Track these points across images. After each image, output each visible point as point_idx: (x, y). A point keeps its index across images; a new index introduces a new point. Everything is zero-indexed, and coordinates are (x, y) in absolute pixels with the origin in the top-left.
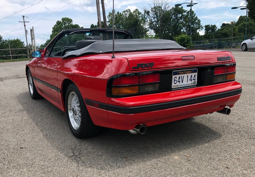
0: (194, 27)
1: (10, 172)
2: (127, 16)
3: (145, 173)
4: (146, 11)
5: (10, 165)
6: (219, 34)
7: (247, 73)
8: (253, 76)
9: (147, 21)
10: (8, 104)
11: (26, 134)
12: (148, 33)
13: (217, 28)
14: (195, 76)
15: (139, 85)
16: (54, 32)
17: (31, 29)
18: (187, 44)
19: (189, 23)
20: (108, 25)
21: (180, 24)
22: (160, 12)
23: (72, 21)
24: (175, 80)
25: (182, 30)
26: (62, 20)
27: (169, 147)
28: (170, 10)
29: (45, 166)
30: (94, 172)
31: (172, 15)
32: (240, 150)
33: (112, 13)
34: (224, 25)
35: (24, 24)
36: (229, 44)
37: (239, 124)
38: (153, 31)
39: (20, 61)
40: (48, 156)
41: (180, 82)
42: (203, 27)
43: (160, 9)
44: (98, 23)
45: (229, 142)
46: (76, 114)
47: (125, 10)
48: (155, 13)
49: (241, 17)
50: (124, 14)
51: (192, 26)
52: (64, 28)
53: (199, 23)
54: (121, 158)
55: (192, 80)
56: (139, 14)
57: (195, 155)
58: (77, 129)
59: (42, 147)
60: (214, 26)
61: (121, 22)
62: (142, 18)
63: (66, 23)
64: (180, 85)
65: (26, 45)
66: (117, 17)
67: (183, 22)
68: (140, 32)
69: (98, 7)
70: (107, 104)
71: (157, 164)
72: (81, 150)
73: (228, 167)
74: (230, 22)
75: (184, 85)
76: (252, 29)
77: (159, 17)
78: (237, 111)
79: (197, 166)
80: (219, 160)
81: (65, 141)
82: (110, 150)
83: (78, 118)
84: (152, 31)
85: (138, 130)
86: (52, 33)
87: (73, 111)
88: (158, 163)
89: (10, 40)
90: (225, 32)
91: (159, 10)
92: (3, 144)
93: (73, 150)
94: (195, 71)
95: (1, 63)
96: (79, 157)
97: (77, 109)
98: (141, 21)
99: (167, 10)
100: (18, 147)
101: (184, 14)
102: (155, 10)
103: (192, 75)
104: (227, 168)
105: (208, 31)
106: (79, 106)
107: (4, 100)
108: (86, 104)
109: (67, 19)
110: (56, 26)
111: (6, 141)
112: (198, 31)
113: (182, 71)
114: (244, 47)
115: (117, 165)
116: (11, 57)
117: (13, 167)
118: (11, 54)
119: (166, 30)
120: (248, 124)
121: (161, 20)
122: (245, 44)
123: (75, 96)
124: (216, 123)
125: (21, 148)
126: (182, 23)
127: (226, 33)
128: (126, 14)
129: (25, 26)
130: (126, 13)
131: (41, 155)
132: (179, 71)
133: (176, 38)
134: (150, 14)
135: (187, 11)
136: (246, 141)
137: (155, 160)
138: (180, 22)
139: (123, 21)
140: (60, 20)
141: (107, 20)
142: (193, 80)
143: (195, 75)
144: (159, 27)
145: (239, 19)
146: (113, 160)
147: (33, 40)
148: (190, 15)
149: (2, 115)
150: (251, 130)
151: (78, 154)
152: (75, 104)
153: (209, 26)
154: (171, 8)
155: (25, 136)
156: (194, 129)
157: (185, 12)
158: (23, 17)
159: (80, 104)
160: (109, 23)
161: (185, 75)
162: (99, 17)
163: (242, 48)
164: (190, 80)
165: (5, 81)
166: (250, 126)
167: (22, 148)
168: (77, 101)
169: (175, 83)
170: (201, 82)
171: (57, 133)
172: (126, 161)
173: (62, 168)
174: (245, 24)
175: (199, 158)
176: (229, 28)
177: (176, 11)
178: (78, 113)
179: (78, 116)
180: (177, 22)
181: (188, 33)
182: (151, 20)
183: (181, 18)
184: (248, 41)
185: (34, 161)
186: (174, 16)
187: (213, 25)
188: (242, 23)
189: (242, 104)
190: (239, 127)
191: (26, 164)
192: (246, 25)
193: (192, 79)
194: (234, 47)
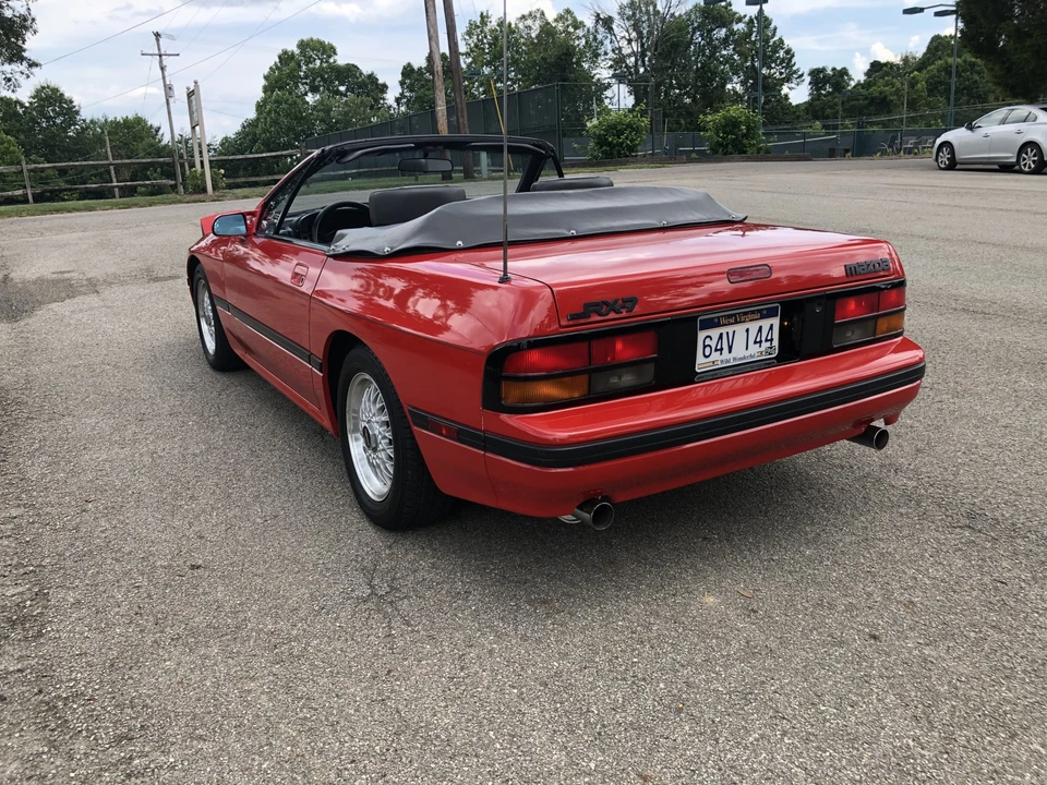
0: (770, 76)
1: (165, 661)
2: (533, 35)
3: (611, 660)
4: (602, 16)
5: (162, 632)
6: (858, 100)
7: (952, 264)
8: (973, 277)
9: (606, 54)
10: (129, 391)
11: (204, 511)
12: (606, 98)
13: (851, 79)
14: (771, 327)
15: (590, 372)
16: (269, 93)
17: (188, 89)
18: (745, 141)
19: (753, 60)
20: (464, 66)
21: (721, 62)
22: (649, 19)
23: (335, 54)
24: (705, 347)
25: (729, 86)
26: (298, 46)
27: (688, 561)
28: (688, 14)
29: (279, 635)
30: (444, 658)
31: (694, 33)
32: (917, 570)
33: (478, 24)
34: (876, 67)
35: (161, 62)
36: (895, 138)
37: (916, 471)
38: (627, 90)
39: (150, 205)
40: (287, 599)
41: (721, 349)
42: (802, 75)
43: (651, 8)
44: (430, 59)
45: (879, 540)
46: (375, 450)
47: (526, 13)
48: (634, 25)
49: (936, 39)
50: (521, 26)
51: (764, 72)
52: (306, 77)
53: (790, 60)
54: (529, 602)
55: (761, 342)
56: (576, 28)
57: (770, 590)
58: (379, 496)
59: (265, 562)
60: (844, 72)
61: (513, 57)
62: (587, 42)
63: (315, 60)
64: (722, 362)
65: (166, 139)
66: (496, 39)
67: (732, 55)
68: (580, 91)
69: (430, 10)
70: (484, 432)
71: (648, 627)
72: (396, 573)
73: (877, 633)
74: (899, 58)
75: (735, 359)
76: (976, 81)
77: (648, 38)
78: (911, 418)
79: (777, 632)
80: (850, 608)
81: (338, 541)
82: (491, 573)
83: (384, 463)
84: (624, 89)
85: (587, 515)
86: (263, 95)
87: (364, 436)
88: (652, 620)
89: (109, 120)
90: (881, 93)
91: (648, 12)
92: (130, 552)
93: (369, 573)
94: (770, 314)
95: (83, 213)
96: (391, 603)
97: (380, 431)
98: (582, 53)
99: (677, 14)
100: (181, 562)
101: (736, 27)
102: (634, 14)
103: (761, 327)
104: (875, 637)
105: (821, 88)
106: (387, 424)
107: (114, 376)
108: (411, 422)
109: (318, 45)
110: (277, 68)
111: (138, 539)
112: (785, 90)
113: (729, 316)
114: (945, 157)
115: (516, 630)
116: (116, 190)
117: (172, 639)
118: (114, 180)
119: (671, 86)
120: (946, 469)
121: (656, 49)
122: (946, 144)
123: (372, 387)
124: (843, 469)
125: (193, 567)
126: (728, 59)
127: (886, 96)
128: (529, 28)
129: (162, 69)
130: (529, 22)
131: (265, 594)
132: (718, 318)
133: (709, 118)
134: (614, 27)
135: (747, 19)
136: (937, 535)
137: (639, 609)
138: (723, 56)
139: (517, 52)
140: (293, 47)
141: (462, 48)
142: (767, 340)
143: (772, 325)
144: (647, 74)
145: (929, 48)
146: (504, 610)
147: (197, 128)
148: (758, 32)
149: (112, 434)
150: (956, 493)
151: (388, 589)
152: (374, 415)
153: (823, 70)
154: (689, 6)
155: (202, 518)
156: (769, 490)
157: (740, 20)
158: (157, 35)
159: (391, 414)
160: (470, 60)
161: (740, 329)
162: (434, 44)
163: (937, 160)
164: (755, 342)
165: (107, 293)
166: (952, 477)
167: (198, 567)
168: (378, 406)
169: (707, 354)
170: (792, 348)
171: (309, 508)
172: (548, 616)
173: (339, 645)
174: (951, 66)
175: (784, 603)
176: (894, 80)
177: (707, 18)
178: (383, 444)
179: (382, 455)
180: (709, 58)
181: (749, 98)
182: (620, 49)
183: (725, 42)
184: (957, 136)
185: (242, 616)
186: (701, 35)
187: (839, 68)
188: (940, 62)
189: (930, 393)
190: (915, 484)
191: (215, 628)
192: (954, 70)
193: (763, 339)
194: (909, 151)
